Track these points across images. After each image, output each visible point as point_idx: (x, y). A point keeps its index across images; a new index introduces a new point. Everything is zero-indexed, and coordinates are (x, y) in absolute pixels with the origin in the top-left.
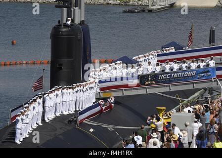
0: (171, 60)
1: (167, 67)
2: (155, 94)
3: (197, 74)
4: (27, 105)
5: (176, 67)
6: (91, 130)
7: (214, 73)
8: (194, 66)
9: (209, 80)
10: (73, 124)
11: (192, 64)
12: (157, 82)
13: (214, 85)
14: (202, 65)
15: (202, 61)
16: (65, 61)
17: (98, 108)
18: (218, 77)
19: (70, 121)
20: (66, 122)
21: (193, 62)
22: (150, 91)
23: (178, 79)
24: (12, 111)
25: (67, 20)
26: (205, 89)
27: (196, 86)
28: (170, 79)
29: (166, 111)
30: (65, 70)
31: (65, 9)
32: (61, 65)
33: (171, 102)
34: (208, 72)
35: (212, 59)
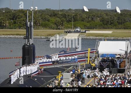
0: (63, 56)
1: (62, 58)
2: (57, 67)
3: (71, 60)
4: (14, 71)
5: (64, 58)
6: (36, 79)
7: (77, 60)
8: (70, 58)
9: (75, 62)
10: (30, 77)
11: (70, 57)
12: (58, 63)
13: (77, 64)
14: (73, 57)
15: (73, 56)
16: (27, 57)
17: (38, 72)
18: (78, 61)
19: (29, 77)
20: (27, 77)
21: (70, 56)
22: (56, 66)
23: (65, 62)
24: (10, 73)
25: (28, 43)
26: (74, 65)
27: (71, 64)
28: (62, 62)
29: (62, 72)
30: (27, 60)
31: (27, 40)
32: (26, 58)
33: (63, 70)
34: (75, 60)
35: (76, 55)
